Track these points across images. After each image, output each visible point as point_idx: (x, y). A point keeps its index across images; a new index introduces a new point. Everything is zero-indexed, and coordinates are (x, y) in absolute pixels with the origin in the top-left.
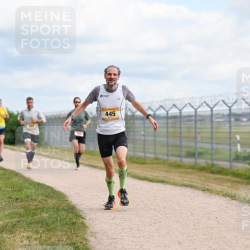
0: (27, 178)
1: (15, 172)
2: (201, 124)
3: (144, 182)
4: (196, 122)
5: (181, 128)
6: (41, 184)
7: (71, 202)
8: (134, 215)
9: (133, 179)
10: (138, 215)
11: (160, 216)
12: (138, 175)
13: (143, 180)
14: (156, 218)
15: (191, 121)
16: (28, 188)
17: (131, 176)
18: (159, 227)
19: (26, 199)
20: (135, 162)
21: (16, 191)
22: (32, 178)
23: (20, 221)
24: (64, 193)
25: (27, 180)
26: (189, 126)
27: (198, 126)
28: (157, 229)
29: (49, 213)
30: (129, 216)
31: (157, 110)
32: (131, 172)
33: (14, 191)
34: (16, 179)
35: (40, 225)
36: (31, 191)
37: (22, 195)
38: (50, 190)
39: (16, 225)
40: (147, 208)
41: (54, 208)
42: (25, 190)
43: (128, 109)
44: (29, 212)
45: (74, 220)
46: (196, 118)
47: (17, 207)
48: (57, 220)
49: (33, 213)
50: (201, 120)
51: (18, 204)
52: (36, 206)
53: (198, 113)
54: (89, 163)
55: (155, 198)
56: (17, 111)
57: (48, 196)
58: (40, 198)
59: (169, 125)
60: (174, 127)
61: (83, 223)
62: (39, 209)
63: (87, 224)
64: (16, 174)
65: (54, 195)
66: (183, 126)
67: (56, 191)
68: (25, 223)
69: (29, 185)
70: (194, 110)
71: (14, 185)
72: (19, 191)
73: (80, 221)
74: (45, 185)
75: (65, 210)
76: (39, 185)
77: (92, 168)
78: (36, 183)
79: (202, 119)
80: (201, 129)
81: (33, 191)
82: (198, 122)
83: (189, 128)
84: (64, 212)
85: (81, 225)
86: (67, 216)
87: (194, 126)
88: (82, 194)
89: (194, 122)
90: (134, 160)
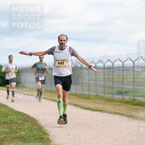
0: (11, 108)
1: (3, 104)
2: (127, 73)
3: (89, 111)
4: (123, 71)
5: (113, 75)
6: (20, 113)
7: (40, 124)
8: (82, 133)
9: (81, 109)
10: (85, 133)
11: (99, 134)
12: (85, 106)
13: (88, 109)
14: (96, 135)
15: (120, 70)
16: (12, 115)
17: (80, 107)
18: (98, 141)
19: (10, 123)
20: (83, 98)
21: (3, 117)
22: (14, 109)
23: (6, 137)
24: (36, 118)
25: (11, 110)
26: (119, 74)
27: (125, 74)
28: (97, 142)
29: (26, 131)
30: (79, 133)
31: (98, 63)
32: (80, 104)
33: (2, 117)
34: (3, 109)
35: (20, 140)
36: (13, 117)
37: (8, 120)
38: (26, 116)
39: (3, 139)
40: (90, 128)
41: (29, 128)
42: (9, 116)
43: (78, 63)
44: (12, 131)
45: (42, 136)
46: (123, 68)
47: (4, 127)
48: (31, 136)
49: (15, 132)
50: (126, 70)
51: (5, 126)
52: (17, 127)
53: (124, 65)
54: (52, 99)
55: (96, 121)
56: (4, 64)
57: (25, 120)
58: (20, 121)
59: (106, 73)
60: (109, 75)
61: (48, 138)
62: (19, 129)
63: (51, 139)
64: (4, 106)
65: (29, 120)
66: (114, 74)
67: (30, 117)
68: (9, 138)
69: (12, 113)
70: (122, 63)
71: (2, 113)
72: (6, 117)
73: (46, 137)
74: (23, 113)
75: (36, 130)
76: (19, 113)
77: (54, 102)
78: (17, 112)
79: (128, 69)
80: (126, 76)
81: (15, 117)
82: (125, 72)
83: (119, 75)
84: (35, 131)
85: (47, 139)
86: (37, 134)
87: (122, 74)
88: (47, 119)
89: (121, 71)
90: (82, 96)
